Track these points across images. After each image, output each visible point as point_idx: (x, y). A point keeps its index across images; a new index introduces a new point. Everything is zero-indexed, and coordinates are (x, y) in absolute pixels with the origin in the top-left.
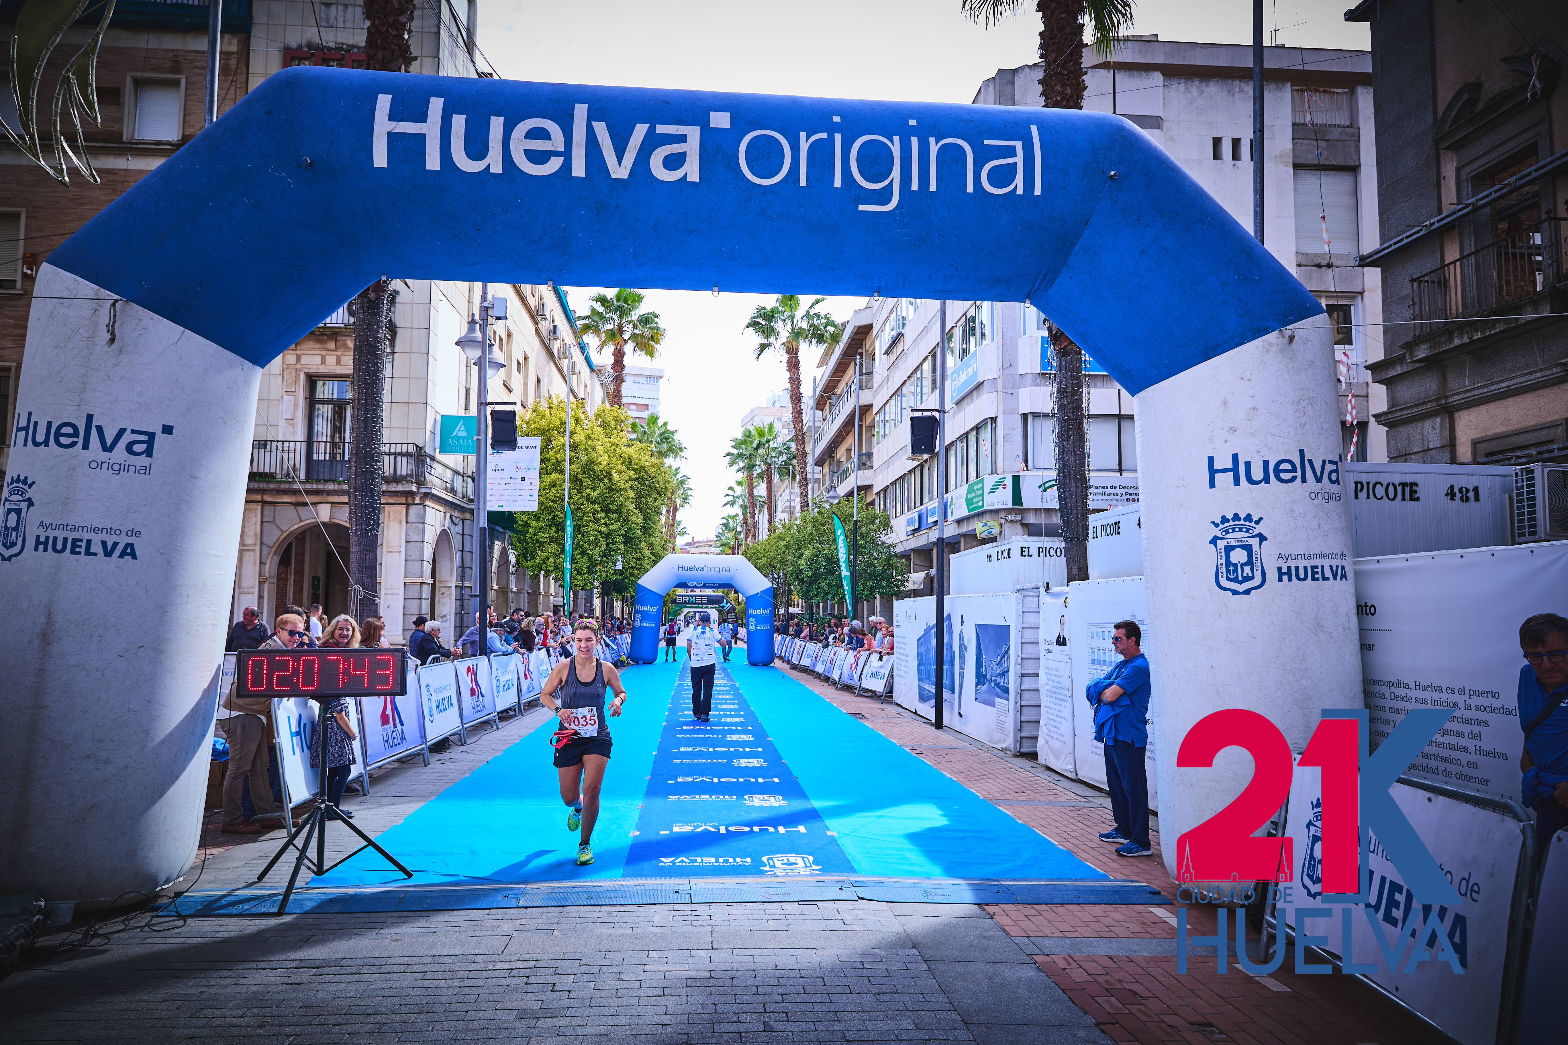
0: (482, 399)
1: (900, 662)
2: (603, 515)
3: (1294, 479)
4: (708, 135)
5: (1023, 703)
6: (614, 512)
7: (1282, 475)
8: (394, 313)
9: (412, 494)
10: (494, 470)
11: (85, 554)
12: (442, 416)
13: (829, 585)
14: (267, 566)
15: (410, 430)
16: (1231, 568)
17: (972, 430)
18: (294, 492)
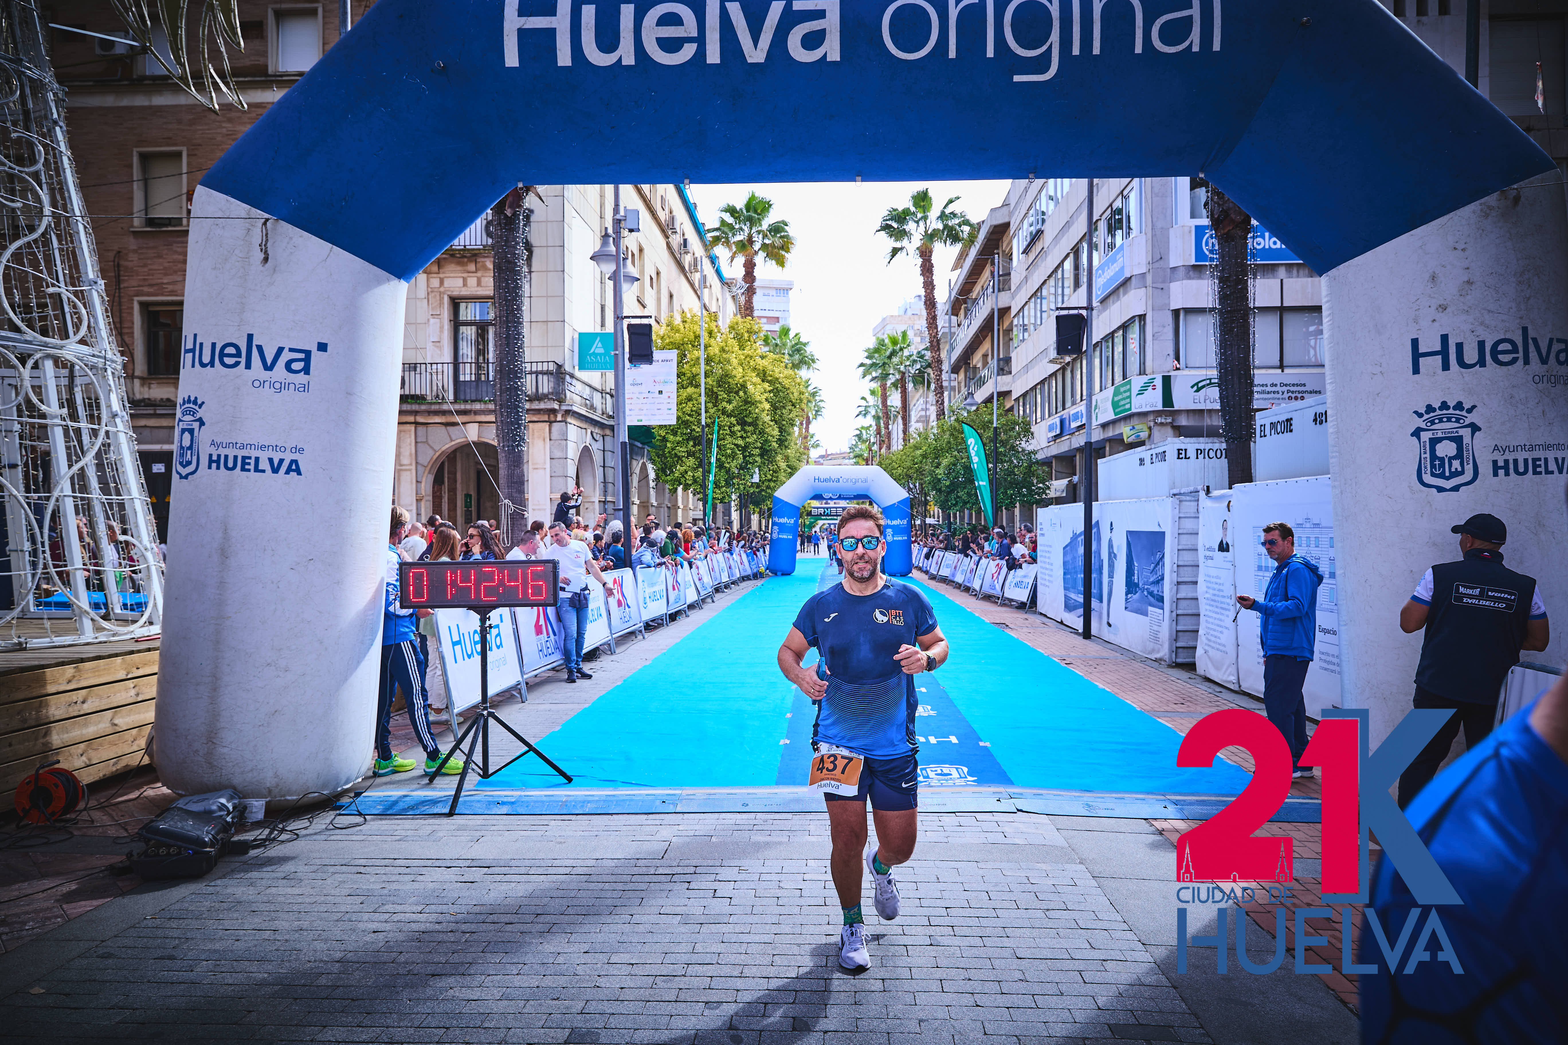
0: (618, 313)
1: (1044, 571)
2: (738, 428)
3: (1514, 361)
4: (850, 9)
5: (1179, 612)
6: (750, 424)
7: (1500, 357)
8: (529, 231)
9: (554, 411)
10: (632, 385)
11: (255, 471)
12: (580, 334)
13: (968, 494)
14: (423, 484)
15: (549, 349)
16: (1437, 463)
17: (1119, 328)
18: (444, 413)
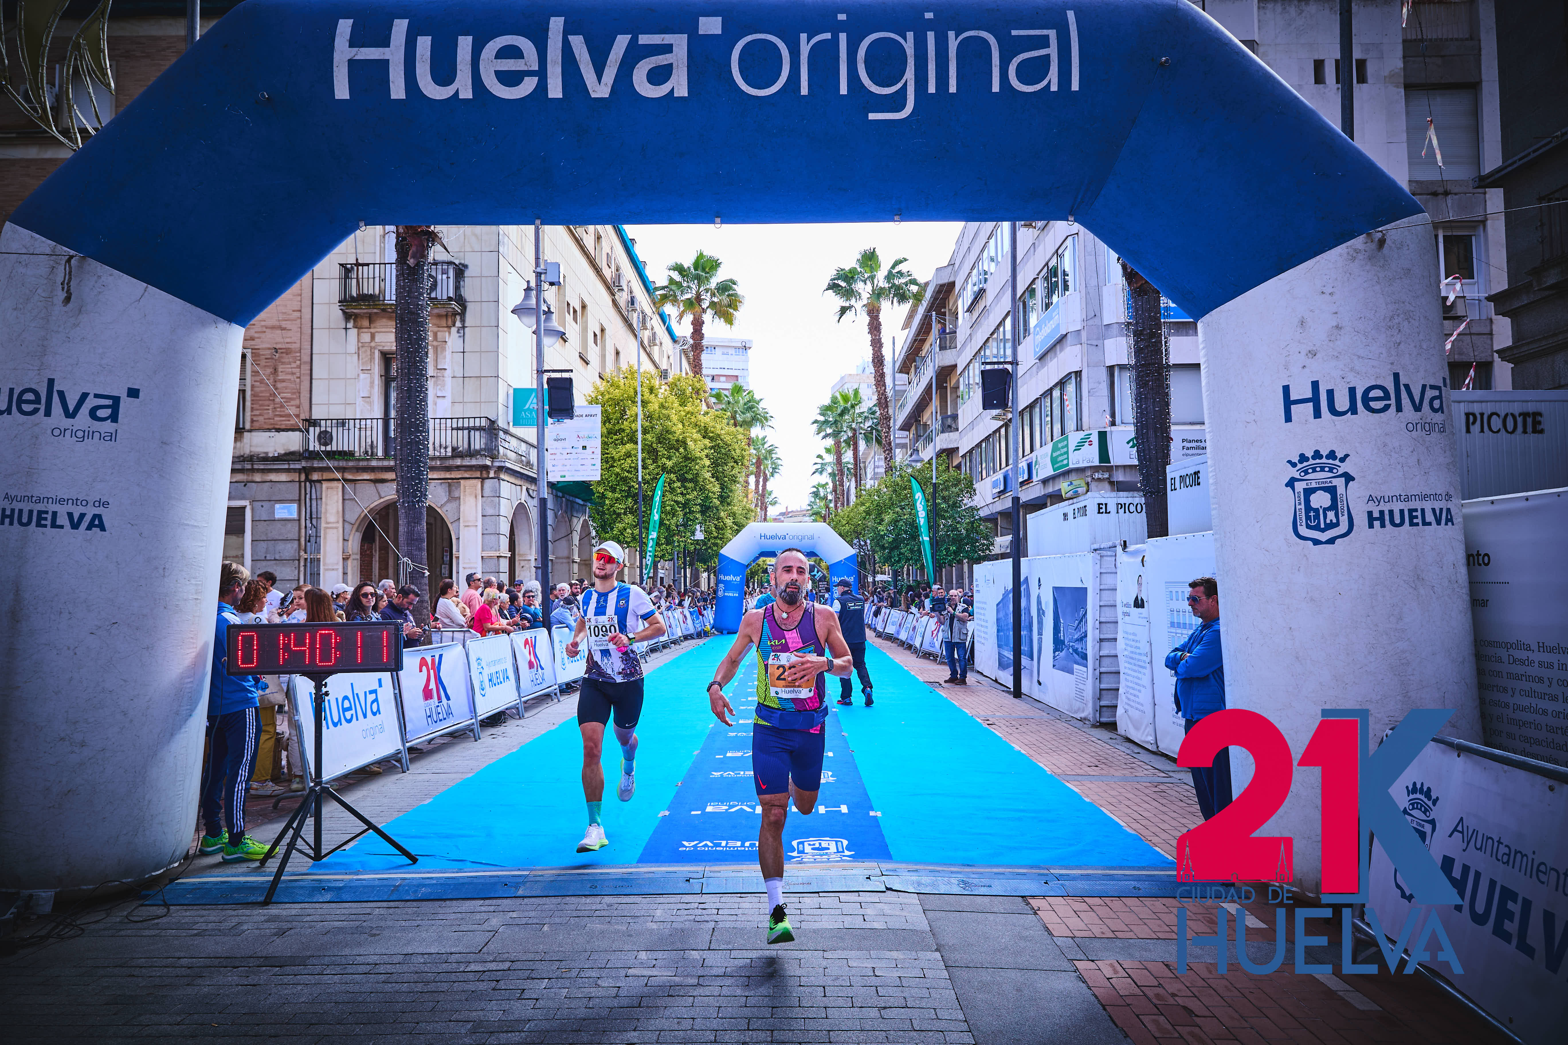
0: (539, 366)
1: (980, 628)
2: (679, 484)
3: (1386, 408)
4: (697, 44)
5: (1103, 670)
6: (691, 481)
7: (1372, 404)
8: (464, 287)
9: (486, 468)
10: (555, 440)
11: (52, 527)
12: (515, 390)
13: (911, 551)
14: (350, 542)
15: (483, 404)
16: (1312, 514)
17: (1055, 385)
18: (373, 469)
